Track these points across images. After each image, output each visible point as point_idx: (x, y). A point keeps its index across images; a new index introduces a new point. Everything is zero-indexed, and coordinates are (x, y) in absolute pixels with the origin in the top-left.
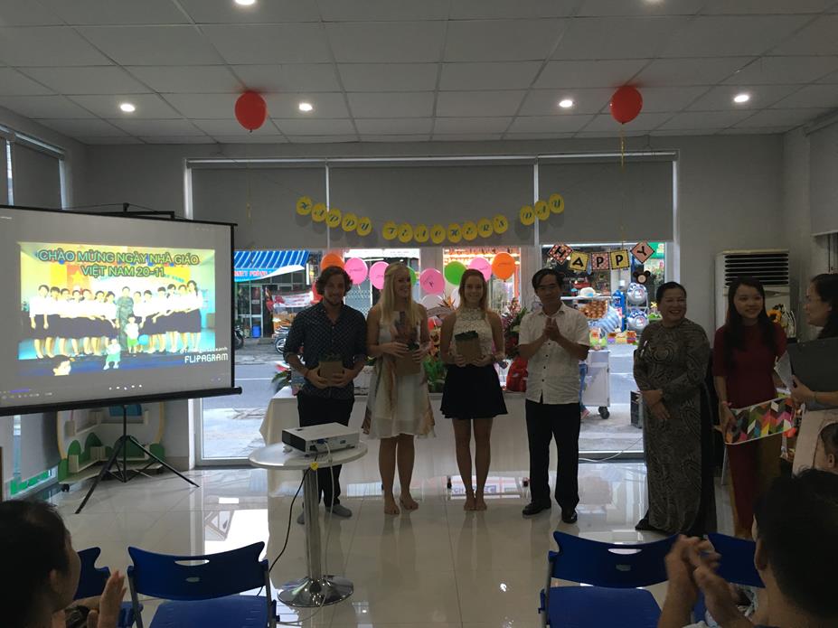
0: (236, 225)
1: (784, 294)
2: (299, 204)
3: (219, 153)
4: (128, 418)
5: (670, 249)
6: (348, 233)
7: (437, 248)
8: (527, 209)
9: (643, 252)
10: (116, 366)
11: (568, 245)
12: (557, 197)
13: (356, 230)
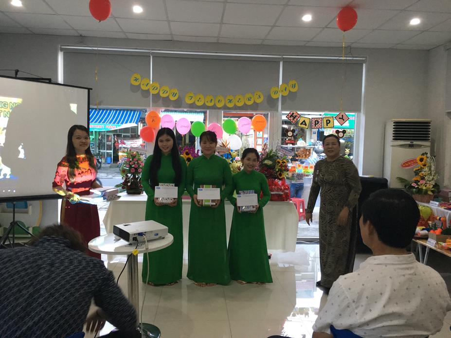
0: (92, 89)
1: (427, 146)
2: (133, 78)
3: (81, 42)
4: (16, 209)
5: (359, 117)
6: (163, 98)
7: (219, 111)
8: (276, 89)
9: (342, 119)
10: (8, 177)
11: (299, 113)
12: (294, 82)
13: (168, 96)
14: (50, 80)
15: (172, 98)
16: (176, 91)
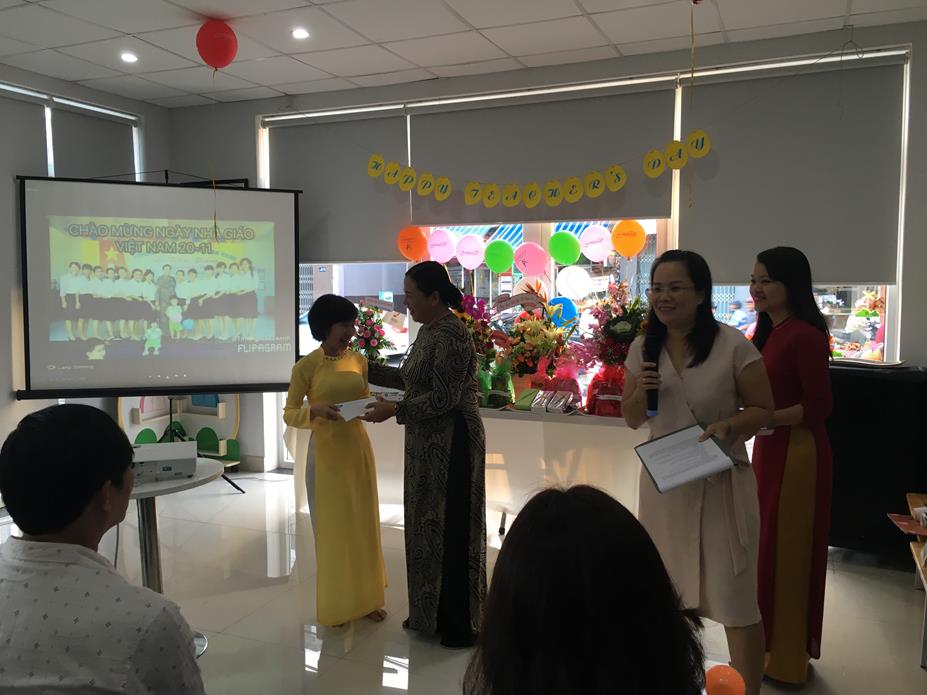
0: (301, 192)
2: (370, 164)
3: (289, 107)
8: (655, 156)
10: (156, 353)
12: (699, 135)
13: (432, 193)
14: (246, 181)
15: (440, 197)
16: (446, 181)
